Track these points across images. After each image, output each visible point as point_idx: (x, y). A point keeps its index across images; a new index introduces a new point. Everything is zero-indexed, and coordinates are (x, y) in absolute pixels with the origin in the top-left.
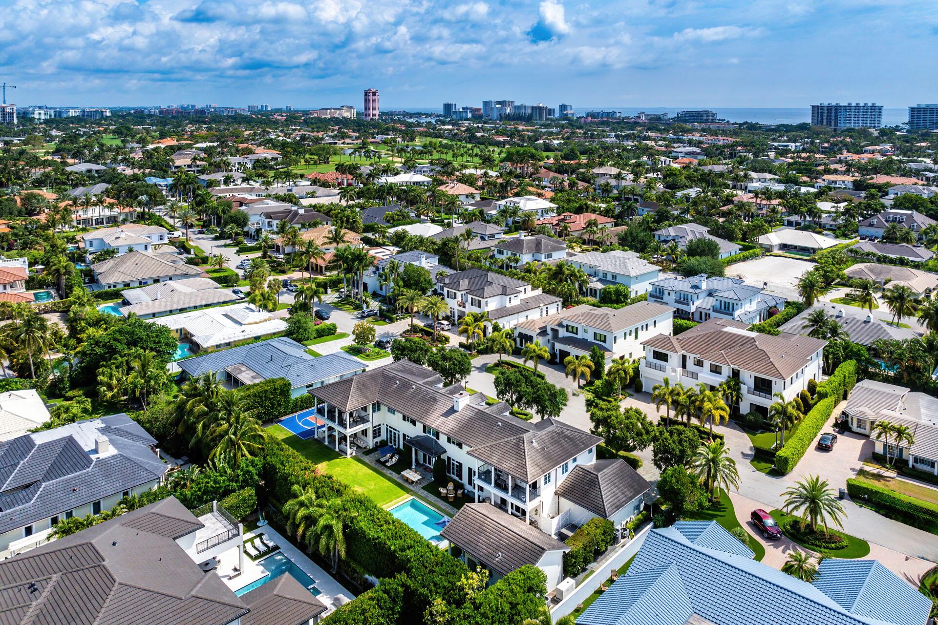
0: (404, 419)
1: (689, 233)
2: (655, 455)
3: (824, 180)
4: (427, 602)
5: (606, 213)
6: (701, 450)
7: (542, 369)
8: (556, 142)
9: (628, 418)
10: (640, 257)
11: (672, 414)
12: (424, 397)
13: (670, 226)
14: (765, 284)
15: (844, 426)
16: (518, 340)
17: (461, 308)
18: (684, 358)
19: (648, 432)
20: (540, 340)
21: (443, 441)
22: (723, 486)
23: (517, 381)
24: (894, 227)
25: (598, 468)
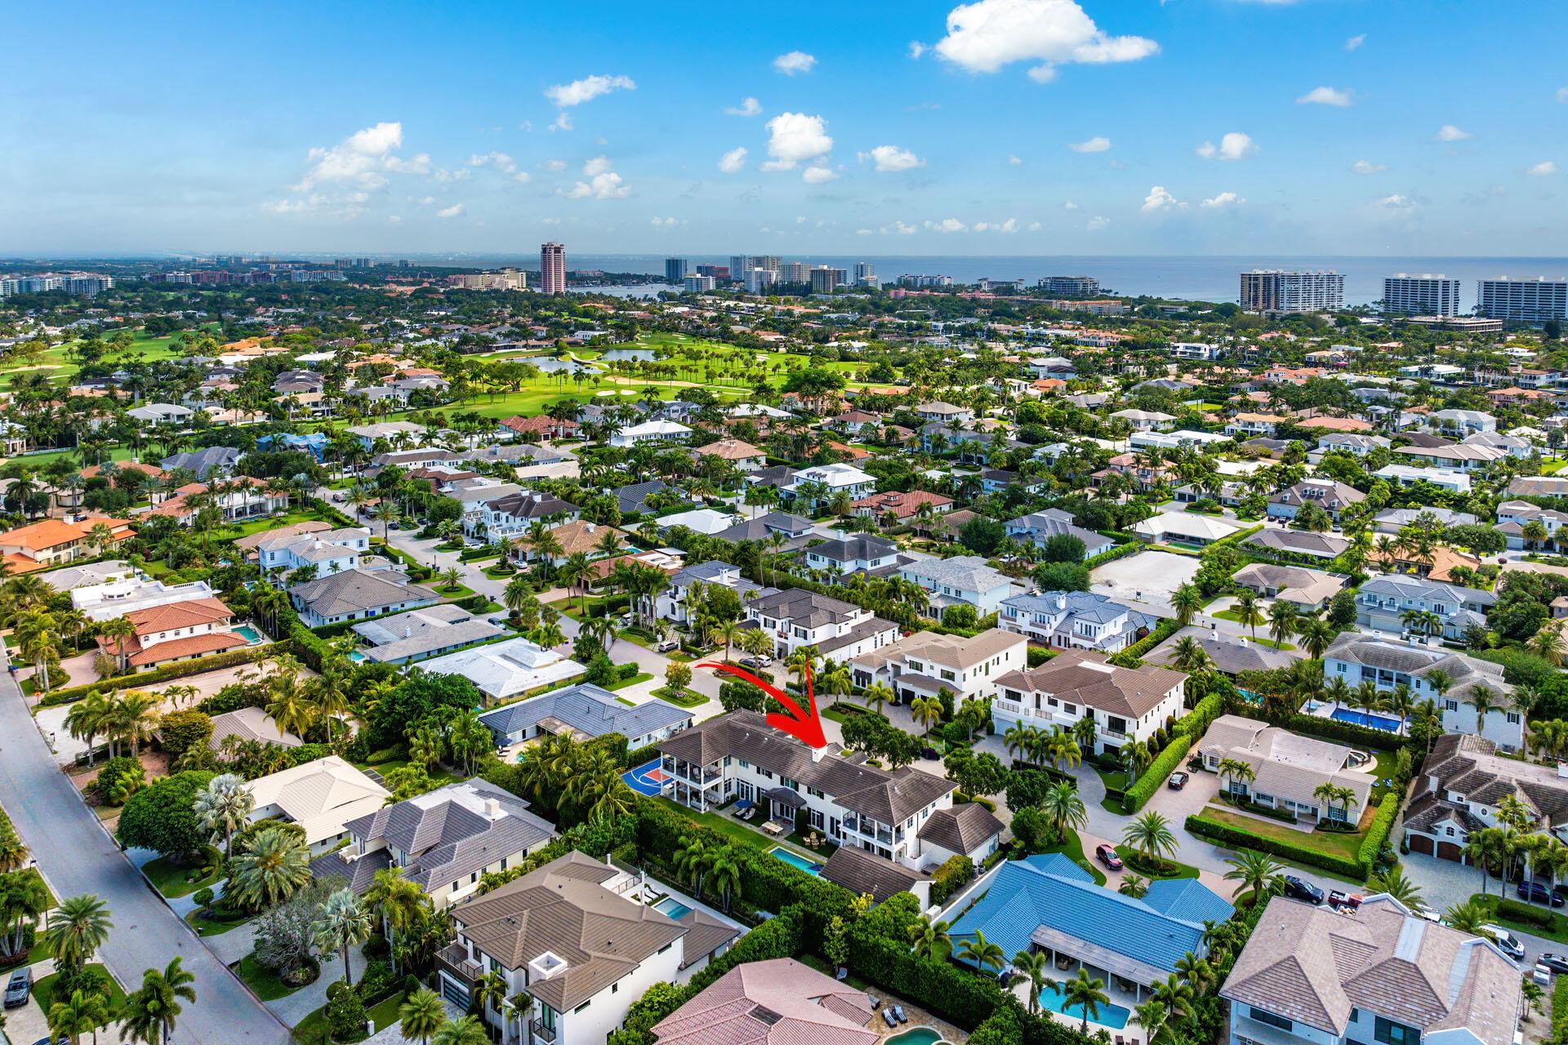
0: (758, 772)
1: (1049, 525)
2: (1009, 798)
3: (1238, 420)
4: (825, 921)
5: (942, 488)
6: (1052, 792)
7: (887, 711)
8: (857, 345)
9: (981, 764)
10: (988, 565)
11: (1025, 757)
12: (779, 748)
13: (1025, 513)
14: (1139, 594)
15: (1197, 764)
16: (854, 677)
17: (783, 640)
18: (1038, 696)
19: (1001, 777)
20: (882, 678)
21: (802, 792)
22: (1071, 825)
23: (866, 728)
24: (1308, 507)
25: (954, 812)
